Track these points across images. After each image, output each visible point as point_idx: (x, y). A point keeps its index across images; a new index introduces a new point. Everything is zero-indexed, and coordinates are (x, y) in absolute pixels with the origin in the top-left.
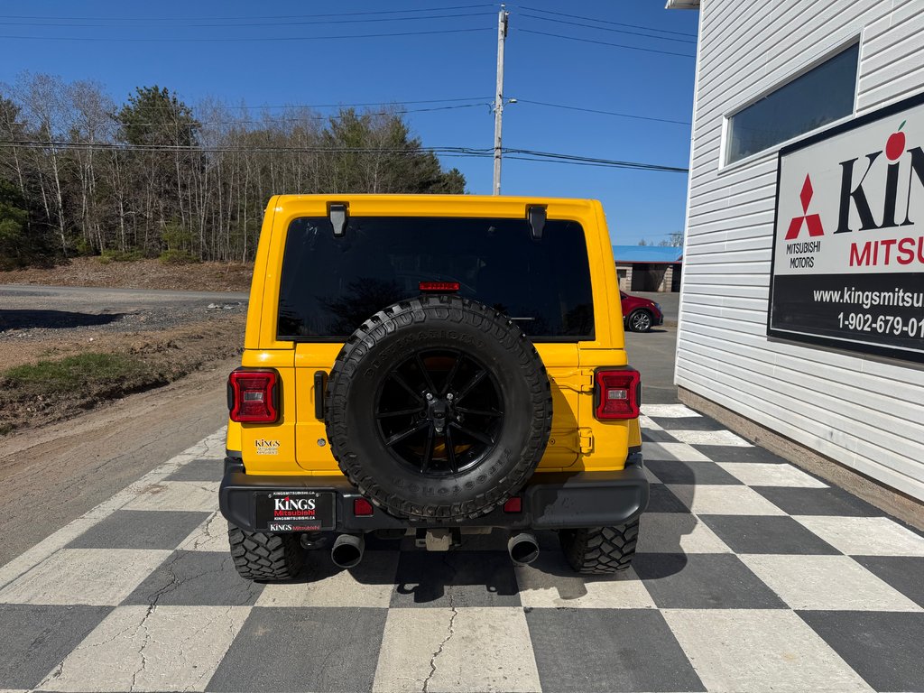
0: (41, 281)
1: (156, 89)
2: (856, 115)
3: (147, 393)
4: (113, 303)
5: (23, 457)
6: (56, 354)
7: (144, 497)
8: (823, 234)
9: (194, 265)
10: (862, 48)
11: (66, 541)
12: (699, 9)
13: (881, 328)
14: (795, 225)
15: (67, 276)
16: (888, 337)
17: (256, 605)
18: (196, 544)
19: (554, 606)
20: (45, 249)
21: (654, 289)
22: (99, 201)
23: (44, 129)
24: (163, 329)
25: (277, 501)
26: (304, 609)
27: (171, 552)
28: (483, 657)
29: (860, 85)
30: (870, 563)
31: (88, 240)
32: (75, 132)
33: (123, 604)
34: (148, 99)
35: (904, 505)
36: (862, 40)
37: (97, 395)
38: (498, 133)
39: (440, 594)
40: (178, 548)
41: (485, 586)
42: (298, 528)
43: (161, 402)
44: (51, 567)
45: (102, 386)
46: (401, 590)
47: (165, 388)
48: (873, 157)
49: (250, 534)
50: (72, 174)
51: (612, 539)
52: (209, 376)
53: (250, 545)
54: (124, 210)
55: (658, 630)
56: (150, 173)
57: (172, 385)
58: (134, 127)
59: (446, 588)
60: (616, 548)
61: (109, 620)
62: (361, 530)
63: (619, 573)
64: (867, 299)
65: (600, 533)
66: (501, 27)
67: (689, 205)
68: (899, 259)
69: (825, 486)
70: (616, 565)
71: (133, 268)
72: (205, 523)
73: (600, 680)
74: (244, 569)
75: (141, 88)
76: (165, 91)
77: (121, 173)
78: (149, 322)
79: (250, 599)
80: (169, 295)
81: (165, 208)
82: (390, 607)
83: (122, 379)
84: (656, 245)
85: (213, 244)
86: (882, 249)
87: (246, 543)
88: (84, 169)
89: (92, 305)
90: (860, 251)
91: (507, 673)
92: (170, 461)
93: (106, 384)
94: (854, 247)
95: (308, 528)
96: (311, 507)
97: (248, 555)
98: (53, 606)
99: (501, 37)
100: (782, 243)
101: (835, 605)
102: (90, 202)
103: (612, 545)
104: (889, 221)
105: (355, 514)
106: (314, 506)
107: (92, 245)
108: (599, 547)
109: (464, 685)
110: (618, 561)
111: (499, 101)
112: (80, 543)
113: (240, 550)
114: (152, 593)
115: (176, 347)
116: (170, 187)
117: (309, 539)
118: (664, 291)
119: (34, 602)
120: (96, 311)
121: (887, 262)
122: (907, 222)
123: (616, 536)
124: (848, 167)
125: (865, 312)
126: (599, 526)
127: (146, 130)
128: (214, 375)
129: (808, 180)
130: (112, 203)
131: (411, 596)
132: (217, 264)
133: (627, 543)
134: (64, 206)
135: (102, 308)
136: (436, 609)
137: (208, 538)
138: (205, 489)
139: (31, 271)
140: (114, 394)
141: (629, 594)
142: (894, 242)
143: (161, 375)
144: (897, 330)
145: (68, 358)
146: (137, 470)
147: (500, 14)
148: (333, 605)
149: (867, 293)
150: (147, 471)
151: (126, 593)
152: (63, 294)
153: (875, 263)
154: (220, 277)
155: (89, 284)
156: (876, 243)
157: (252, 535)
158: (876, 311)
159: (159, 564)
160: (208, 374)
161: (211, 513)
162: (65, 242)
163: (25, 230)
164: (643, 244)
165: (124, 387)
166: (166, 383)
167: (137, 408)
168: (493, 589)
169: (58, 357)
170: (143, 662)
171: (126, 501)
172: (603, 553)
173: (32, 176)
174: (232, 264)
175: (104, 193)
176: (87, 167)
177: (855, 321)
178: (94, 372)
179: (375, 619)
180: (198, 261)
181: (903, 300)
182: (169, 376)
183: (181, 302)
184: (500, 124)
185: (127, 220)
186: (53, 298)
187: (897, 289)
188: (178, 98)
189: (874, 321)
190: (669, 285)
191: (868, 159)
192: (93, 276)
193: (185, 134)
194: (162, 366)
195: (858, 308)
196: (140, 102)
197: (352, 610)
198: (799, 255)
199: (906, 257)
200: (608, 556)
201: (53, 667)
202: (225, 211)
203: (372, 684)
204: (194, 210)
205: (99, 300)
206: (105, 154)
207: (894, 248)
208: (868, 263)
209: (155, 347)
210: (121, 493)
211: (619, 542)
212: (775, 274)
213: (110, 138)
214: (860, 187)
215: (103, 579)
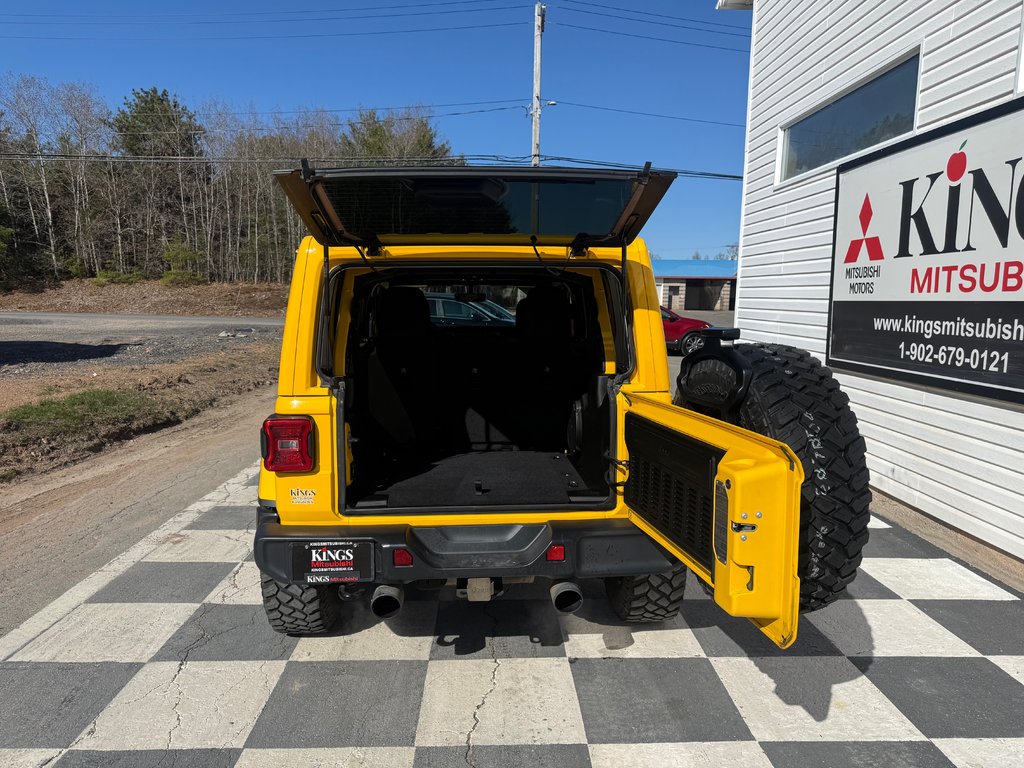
0: (30, 306)
1: (155, 91)
2: (917, 132)
3: (158, 434)
4: (113, 332)
5: (29, 506)
6: (58, 391)
7: (165, 547)
8: (882, 258)
9: (200, 286)
10: (922, 60)
11: (86, 596)
12: (752, 9)
13: (942, 359)
14: (855, 248)
15: (59, 301)
16: (950, 369)
17: (290, 659)
18: (224, 596)
19: (599, 656)
20: (34, 270)
21: (710, 308)
22: (93, 217)
23: (30, 137)
24: (172, 362)
25: (314, 551)
26: (340, 662)
27: (198, 605)
28: (527, 709)
29: (920, 99)
30: (929, 607)
31: (82, 260)
32: (64, 140)
33: (153, 660)
34: (146, 102)
35: (967, 546)
36: (923, 51)
37: (105, 436)
38: (535, 139)
39: (482, 646)
40: (206, 601)
41: (528, 637)
42: (335, 580)
43: (174, 443)
44: (73, 623)
45: (110, 426)
46: (441, 642)
47: (178, 427)
48: (933, 177)
49: (284, 586)
50: (63, 187)
51: (659, 586)
52: (224, 413)
53: (284, 597)
54: (122, 227)
55: (707, 679)
56: (149, 186)
57: (186, 424)
58: (131, 133)
59: (488, 639)
60: (663, 595)
61: (140, 676)
62: (401, 581)
63: (668, 622)
64: (928, 329)
65: (646, 580)
66: (538, 21)
67: (743, 223)
68: (961, 286)
69: (887, 526)
70: (663, 612)
71: (133, 291)
72: (231, 574)
73: (647, 730)
74: (278, 622)
75: (138, 90)
76: (165, 93)
77: (117, 186)
78: (156, 353)
79: (284, 654)
80: (174, 322)
81: (167, 224)
82: (431, 659)
83: (131, 419)
84: (711, 258)
85: (221, 263)
86: (943, 275)
87: (279, 595)
88: (75, 182)
89: (92, 334)
90: (921, 275)
91: (552, 724)
92: (190, 508)
93: (113, 424)
94: (915, 272)
95: (346, 579)
96: (349, 557)
97: (282, 608)
98: (80, 663)
99: (537, 32)
100: (841, 267)
101: (890, 651)
102: (83, 219)
103: (659, 592)
104: (950, 246)
105: (394, 564)
106: (352, 557)
107: (86, 266)
108: (645, 595)
109: (508, 737)
110: (665, 609)
111: (536, 103)
112: (102, 596)
113: (274, 603)
114: (182, 649)
115: (187, 381)
116: (171, 200)
117: (346, 590)
118: (721, 310)
119: (60, 659)
120: (95, 341)
121: (948, 290)
122: (969, 248)
123: (662, 583)
124: (908, 187)
125: (927, 342)
126: (645, 573)
127: (145, 138)
128: (230, 411)
129: (867, 199)
130: (108, 219)
131: (452, 648)
132: (226, 285)
133: (674, 590)
134: (54, 222)
135: (102, 338)
136: (478, 661)
137: (236, 590)
138: (229, 538)
139: (17, 295)
140: (123, 435)
141: (678, 643)
142: (955, 268)
143: (173, 413)
144: (959, 361)
145: (71, 397)
146: (154, 518)
147: (537, 7)
148: (372, 658)
149: (928, 322)
150: (165, 519)
151: (154, 649)
152: (57, 322)
153: (936, 290)
154: (230, 299)
155: (85, 309)
156: (938, 269)
157: (286, 588)
158: (938, 341)
159: (187, 618)
160: (223, 411)
161: (237, 564)
162: (56, 263)
163: (11, 250)
164: (697, 257)
165: (134, 426)
166: (179, 422)
167: (149, 450)
168: (536, 639)
169: (60, 396)
170: (178, 719)
171: (146, 551)
172: (649, 601)
173: (17, 189)
174: (242, 285)
175: (98, 207)
176: (79, 179)
177: (916, 352)
178: (100, 411)
179: (416, 671)
180: (205, 282)
181: (965, 330)
182: (181, 414)
183: (188, 329)
184: (538, 129)
185: (125, 237)
186: (45, 326)
187: (959, 319)
188: (178, 100)
189: (936, 352)
190: (727, 304)
191: (929, 179)
192: (89, 301)
193: (188, 143)
194: (173, 403)
195: (919, 338)
196: (137, 106)
197: (391, 663)
198: (859, 280)
199: (967, 284)
200: (656, 604)
201: (85, 726)
202: (234, 226)
203: (414, 737)
204: (199, 226)
205: (97, 328)
206: (98, 164)
207: (956, 274)
208: (929, 291)
209: (165, 382)
210: (140, 543)
211: (666, 590)
212: (834, 299)
213: (104, 147)
214: (921, 209)
215: (129, 635)
